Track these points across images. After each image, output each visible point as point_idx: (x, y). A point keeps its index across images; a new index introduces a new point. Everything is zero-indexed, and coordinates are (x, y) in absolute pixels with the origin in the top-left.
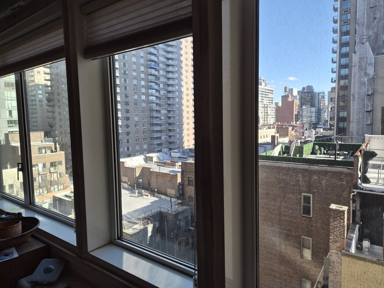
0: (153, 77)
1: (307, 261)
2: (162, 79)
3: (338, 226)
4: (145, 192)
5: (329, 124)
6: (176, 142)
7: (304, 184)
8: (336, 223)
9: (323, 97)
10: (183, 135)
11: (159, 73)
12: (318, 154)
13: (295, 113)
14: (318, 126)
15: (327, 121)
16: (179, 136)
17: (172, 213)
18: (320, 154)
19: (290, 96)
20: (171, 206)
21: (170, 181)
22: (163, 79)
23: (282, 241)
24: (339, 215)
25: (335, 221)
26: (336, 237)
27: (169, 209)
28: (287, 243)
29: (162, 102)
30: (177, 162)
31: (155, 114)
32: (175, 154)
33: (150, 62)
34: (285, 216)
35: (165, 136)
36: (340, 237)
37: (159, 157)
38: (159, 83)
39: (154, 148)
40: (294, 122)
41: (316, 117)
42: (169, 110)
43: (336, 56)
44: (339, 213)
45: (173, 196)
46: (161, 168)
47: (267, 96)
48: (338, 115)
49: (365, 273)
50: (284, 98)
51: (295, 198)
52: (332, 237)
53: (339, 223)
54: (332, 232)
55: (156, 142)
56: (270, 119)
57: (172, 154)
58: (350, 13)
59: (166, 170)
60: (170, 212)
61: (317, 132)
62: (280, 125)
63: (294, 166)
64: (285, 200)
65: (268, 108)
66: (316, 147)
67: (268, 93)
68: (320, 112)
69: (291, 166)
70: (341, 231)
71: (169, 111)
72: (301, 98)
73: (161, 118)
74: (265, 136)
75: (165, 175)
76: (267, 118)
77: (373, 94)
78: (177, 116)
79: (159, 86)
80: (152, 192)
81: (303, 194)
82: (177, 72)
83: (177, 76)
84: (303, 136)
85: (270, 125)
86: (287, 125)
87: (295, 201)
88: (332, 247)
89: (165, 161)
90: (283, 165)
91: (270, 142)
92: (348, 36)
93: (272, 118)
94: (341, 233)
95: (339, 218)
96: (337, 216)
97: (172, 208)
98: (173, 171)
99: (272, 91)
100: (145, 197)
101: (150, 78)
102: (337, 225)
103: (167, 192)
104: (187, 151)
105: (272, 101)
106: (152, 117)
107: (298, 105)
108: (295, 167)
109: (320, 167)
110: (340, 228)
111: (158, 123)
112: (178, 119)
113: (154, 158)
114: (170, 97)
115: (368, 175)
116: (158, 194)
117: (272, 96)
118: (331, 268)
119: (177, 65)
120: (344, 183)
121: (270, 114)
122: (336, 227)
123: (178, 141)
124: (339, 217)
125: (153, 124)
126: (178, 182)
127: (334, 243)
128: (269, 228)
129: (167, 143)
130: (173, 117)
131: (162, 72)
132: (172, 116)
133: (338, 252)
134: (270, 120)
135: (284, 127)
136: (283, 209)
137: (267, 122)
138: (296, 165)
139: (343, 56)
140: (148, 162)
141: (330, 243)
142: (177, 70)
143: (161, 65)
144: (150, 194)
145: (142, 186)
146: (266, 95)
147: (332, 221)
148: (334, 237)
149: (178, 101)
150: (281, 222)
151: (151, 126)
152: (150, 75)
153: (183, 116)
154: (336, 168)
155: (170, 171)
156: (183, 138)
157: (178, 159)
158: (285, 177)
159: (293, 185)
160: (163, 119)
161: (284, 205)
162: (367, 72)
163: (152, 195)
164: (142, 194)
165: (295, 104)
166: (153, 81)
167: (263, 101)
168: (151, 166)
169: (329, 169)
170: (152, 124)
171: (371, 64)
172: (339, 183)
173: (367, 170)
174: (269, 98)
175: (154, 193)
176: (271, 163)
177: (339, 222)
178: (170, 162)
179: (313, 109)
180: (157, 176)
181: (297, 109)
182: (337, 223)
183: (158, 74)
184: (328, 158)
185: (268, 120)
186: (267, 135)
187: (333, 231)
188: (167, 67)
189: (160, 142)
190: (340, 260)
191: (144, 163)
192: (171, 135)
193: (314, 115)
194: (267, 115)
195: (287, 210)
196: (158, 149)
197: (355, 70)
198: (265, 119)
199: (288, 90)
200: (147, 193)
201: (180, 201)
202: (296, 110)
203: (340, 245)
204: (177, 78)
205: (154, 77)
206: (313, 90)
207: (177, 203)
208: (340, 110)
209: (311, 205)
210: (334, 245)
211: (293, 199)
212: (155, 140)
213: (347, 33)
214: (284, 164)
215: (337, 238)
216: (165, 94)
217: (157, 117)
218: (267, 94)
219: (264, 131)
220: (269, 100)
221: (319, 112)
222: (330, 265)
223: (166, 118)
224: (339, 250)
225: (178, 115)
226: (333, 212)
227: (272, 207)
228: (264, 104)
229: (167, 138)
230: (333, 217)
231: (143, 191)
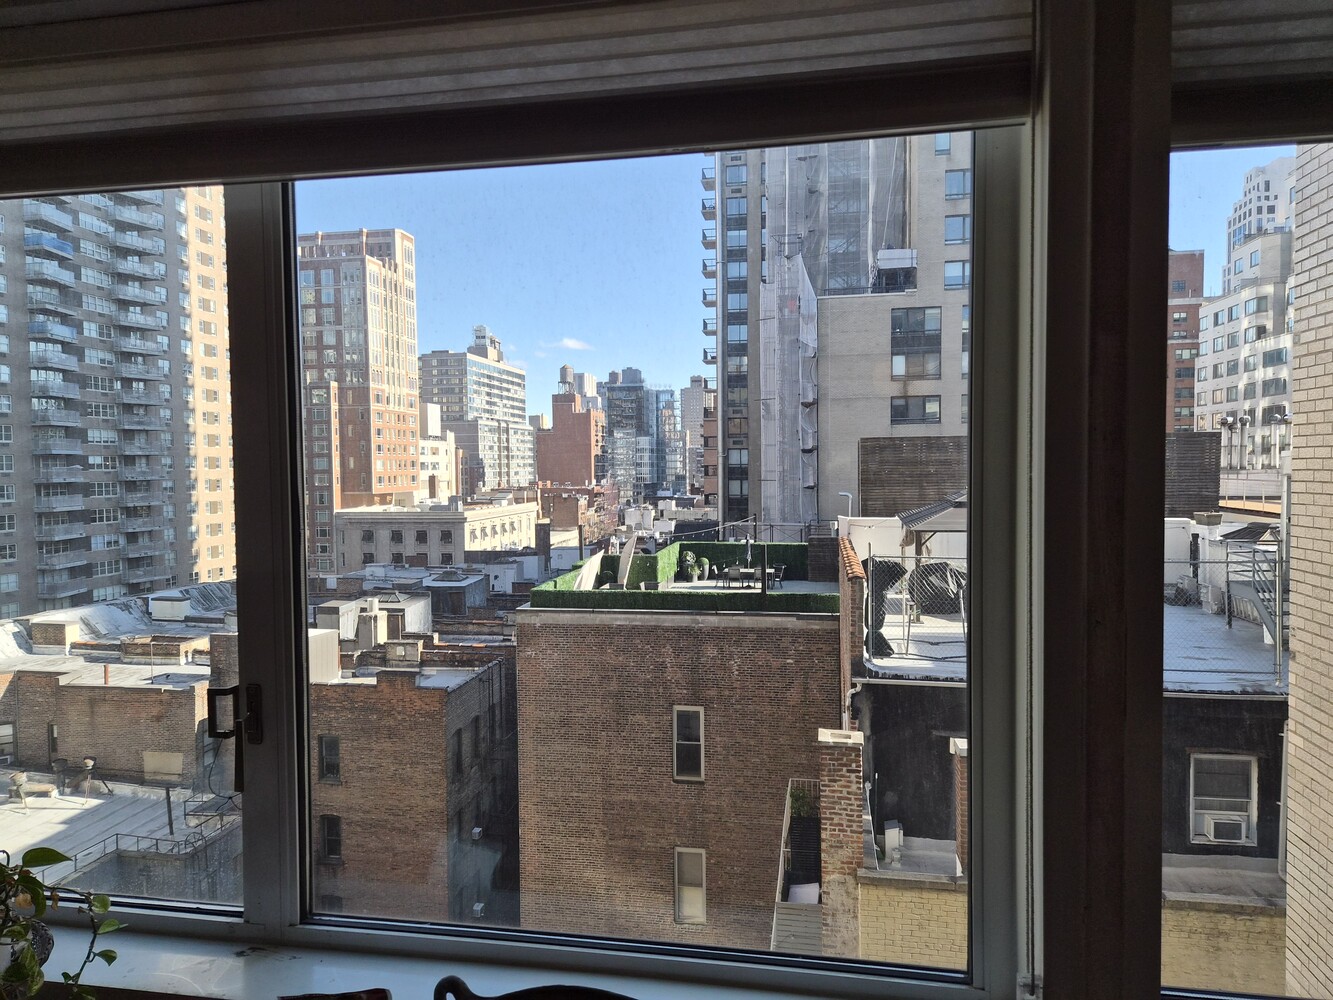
0: (48, 290)
1: (694, 927)
2: (95, 304)
3: (845, 794)
4: (30, 779)
5: (688, 488)
6: (161, 557)
7: (679, 675)
8: (836, 788)
9: (670, 405)
10: (193, 528)
11: (78, 277)
12: (695, 578)
13: (596, 451)
14: (661, 493)
15: (683, 478)
16: (175, 536)
17: (176, 850)
18: (700, 578)
19: (578, 397)
20: (171, 824)
21: (158, 718)
22: (98, 302)
23: (615, 878)
24: (845, 759)
25: (835, 781)
26: (839, 830)
27: (158, 835)
28: (631, 880)
29: (93, 396)
30: (185, 639)
31: (61, 446)
32: (168, 608)
33: (37, 231)
34: (624, 788)
35: (108, 534)
36: (849, 829)
37: (93, 622)
38: (81, 318)
39: (53, 589)
40: (594, 482)
41: (652, 465)
42: (127, 427)
43: (714, 286)
44: (844, 755)
45: (174, 779)
46: (112, 667)
47: (505, 393)
48: (726, 459)
49: (920, 926)
50: (562, 402)
51: (654, 725)
52: (828, 833)
53: (845, 787)
54: (828, 816)
55: (62, 561)
56: (518, 469)
57: (154, 606)
58: (746, 165)
59: (131, 676)
60: (164, 848)
61: (662, 512)
62: (550, 490)
63: (648, 620)
64: (623, 734)
65: (511, 432)
66: (688, 558)
67: (508, 382)
68: (663, 451)
69: (640, 620)
70: (852, 810)
71: (128, 435)
72: (610, 406)
73: (91, 460)
74: (507, 527)
75: (137, 696)
76: (508, 465)
77: (816, 402)
78: (166, 453)
79: (80, 331)
80: (70, 776)
81: (677, 708)
82: (161, 280)
83: (164, 297)
84: (623, 524)
85: (520, 489)
86: (572, 490)
87: (653, 735)
88: (830, 866)
89: (123, 638)
90: (616, 619)
91: (533, 545)
92: (743, 233)
93: (524, 465)
94: (852, 816)
95: (845, 769)
96: (841, 765)
97: (172, 833)
98: (168, 676)
99: (521, 377)
100: (30, 800)
101: (37, 293)
102: (841, 792)
103: (141, 766)
104: (221, 590)
105: (523, 409)
106: (42, 456)
107: (603, 427)
108: (653, 624)
109: (725, 617)
110: (850, 799)
111: (73, 480)
112: (170, 467)
113: (68, 630)
114: (132, 376)
115: (886, 632)
116: (97, 783)
117: (520, 395)
118: (830, 933)
119: (161, 255)
120: (789, 661)
121: (518, 453)
122: (839, 798)
123: (170, 556)
124: (845, 765)
125: (47, 486)
126: (198, 719)
127: (833, 850)
128: (573, 839)
129: (117, 562)
130: (147, 456)
131: (90, 276)
132: (140, 453)
133: (846, 876)
134: (516, 473)
135: (565, 495)
136: (618, 767)
137: (508, 481)
138: (655, 616)
139: (734, 286)
140: (36, 648)
141: (822, 855)
142: (163, 272)
143: (87, 247)
144: (58, 788)
145: (14, 754)
146: (500, 388)
147: (827, 783)
148: (835, 830)
149: (167, 396)
150: (613, 812)
151: (39, 494)
152: (32, 282)
153: (192, 453)
154: (767, 619)
155: (154, 679)
156: (193, 540)
157: (184, 625)
158: (620, 659)
159: (647, 684)
160: (99, 466)
161: (621, 751)
162: (801, 339)
163: (68, 790)
164: (17, 791)
165: (593, 423)
166: (48, 307)
167: (494, 408)
168: (53, 663)
169: (748, 621)
170: (47, 488)
171: (810, 317)
172: (775, 663)
173: (884, 618)
174: (513, 399)
175: (81, 777)
176: (577, 615)
177: (846, 784)
178: (147, 640)
179: (645, 442)
180: (92, 702)
181: (600, 439)
182: (841, 786)
183: (73, 280)
184: (724, 588)
185: (512, 474)
186: (512, 524)
187: (830, 813)
188: (118, 256)
189: (85, 562)
190: (852, 901)
191: (21, 653)
192: (137, 530)
193: (646, 458)
194: (508, 457)
195: (632, 768)
196: (75, 592)
197: (769, 331)
198: (500, 469)
199: (570, 379)
200: (39, 782)
201: (208, 797)
202: (597, 441)
203: (851, 855)
204: (163, 303)
205: (55, 292)
206: (641, 381)
207: (191, 806)
208: (731, 446)
209: (702, 742)
210: (833, 857)
211: (648, 728)
212: (57, 551)
213: (740, 223)
214: (619, 616)
215: (841, 834)
216: (110, 363)
217: (69, 459)
218: (505, 385)
219: (500, 509)
220: (513, 407)
221: (660, 450)
222: (826, 925)
223: (113, 460)
224: (847, 871)
225: (169, 448)
226: (828, 754)
227: (582, 766)
228: (498, 421)
229: (116, 542)
230: (830, 771)
231: (22, 777)
